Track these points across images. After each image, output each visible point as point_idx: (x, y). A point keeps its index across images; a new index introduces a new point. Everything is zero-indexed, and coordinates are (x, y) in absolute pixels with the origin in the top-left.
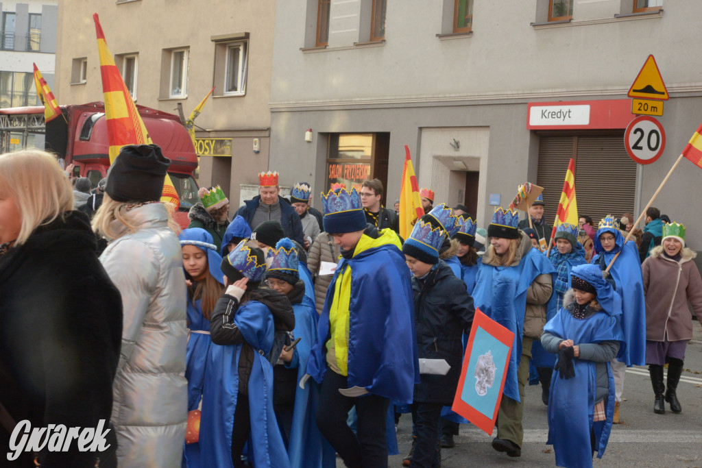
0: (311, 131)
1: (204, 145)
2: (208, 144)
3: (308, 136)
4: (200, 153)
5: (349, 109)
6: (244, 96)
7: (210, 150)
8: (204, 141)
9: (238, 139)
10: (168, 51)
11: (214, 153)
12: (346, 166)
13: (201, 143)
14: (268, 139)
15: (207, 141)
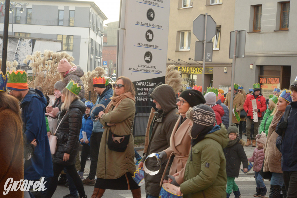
0: (252, 64)
1: (199, 70)
2: (201, 69)
3: (251, 67)
4: (197, 73)
5: (268, 56)
6: (219, 50)
7: (202, 72)
8: (199, 68)
9: (216, 67)
10: (179, 32)
11: (205, 73)
12: (268, 79)
13: (197, 69)
14: (231, 68)
15: (200, 68)
